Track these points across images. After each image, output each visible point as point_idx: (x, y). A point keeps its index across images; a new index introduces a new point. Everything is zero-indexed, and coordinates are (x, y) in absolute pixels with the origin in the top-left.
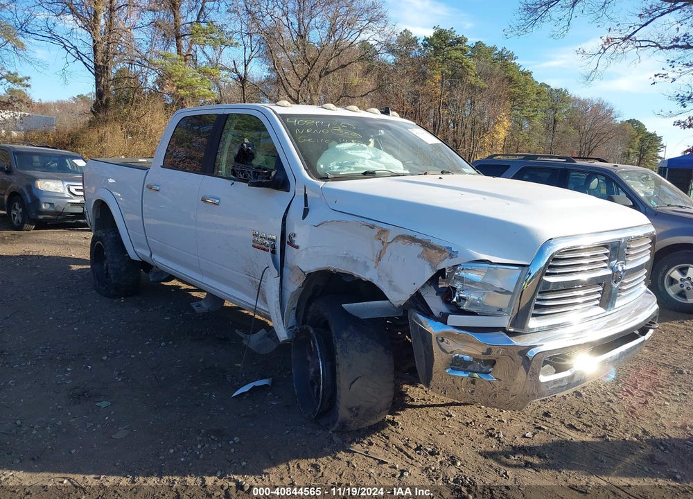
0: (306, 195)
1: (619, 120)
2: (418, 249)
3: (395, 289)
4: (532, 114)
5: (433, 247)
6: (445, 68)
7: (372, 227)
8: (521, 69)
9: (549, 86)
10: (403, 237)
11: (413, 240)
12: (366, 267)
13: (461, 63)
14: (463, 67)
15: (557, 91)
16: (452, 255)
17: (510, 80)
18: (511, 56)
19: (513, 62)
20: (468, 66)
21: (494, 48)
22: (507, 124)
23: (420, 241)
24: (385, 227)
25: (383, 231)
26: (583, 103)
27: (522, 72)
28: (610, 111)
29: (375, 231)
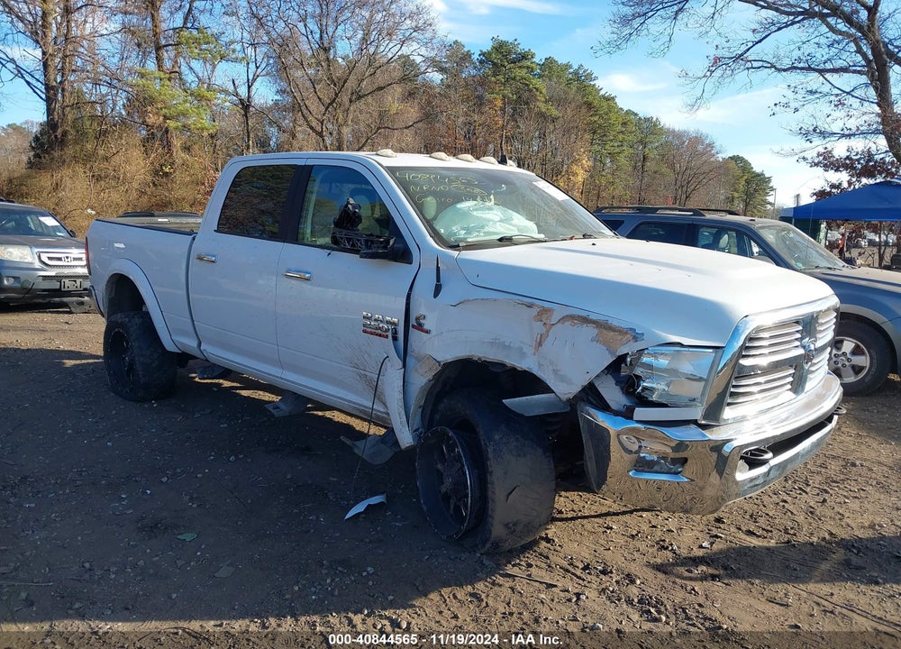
0: (438, 268)
1: (720, 157)
2: (591, 331)
3: (563, 379)
4: (617, 150)
5: (611, 328)
6: (507, 92)
7: (530, 306)
8: (602, 92)
9: (636, 115)
10: (572, 317)
11: (585, 320)
12: (522, 355)
13: (527, 85)
14: (530, 91)
15: (647, 120)
16: (636, 337)
17: (589, 105)
18: (589, 76)
19: (592, 83)
20: (537, 90)
21: (568, 66)
22: (587, 163)
23: (594, 322)
24: (546, 305)
25: (545, 311)
26: (678, 135)
27: (603, 96)
28: (711, 145)
29: (535, 311)
